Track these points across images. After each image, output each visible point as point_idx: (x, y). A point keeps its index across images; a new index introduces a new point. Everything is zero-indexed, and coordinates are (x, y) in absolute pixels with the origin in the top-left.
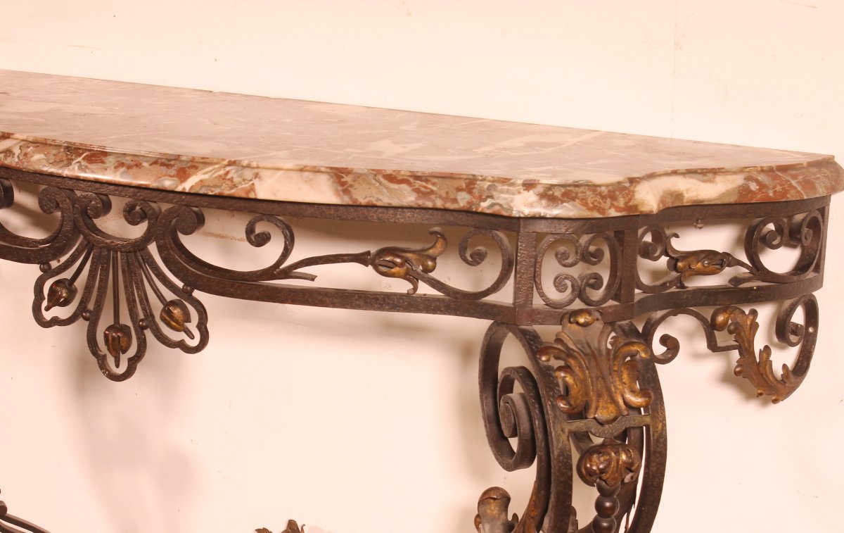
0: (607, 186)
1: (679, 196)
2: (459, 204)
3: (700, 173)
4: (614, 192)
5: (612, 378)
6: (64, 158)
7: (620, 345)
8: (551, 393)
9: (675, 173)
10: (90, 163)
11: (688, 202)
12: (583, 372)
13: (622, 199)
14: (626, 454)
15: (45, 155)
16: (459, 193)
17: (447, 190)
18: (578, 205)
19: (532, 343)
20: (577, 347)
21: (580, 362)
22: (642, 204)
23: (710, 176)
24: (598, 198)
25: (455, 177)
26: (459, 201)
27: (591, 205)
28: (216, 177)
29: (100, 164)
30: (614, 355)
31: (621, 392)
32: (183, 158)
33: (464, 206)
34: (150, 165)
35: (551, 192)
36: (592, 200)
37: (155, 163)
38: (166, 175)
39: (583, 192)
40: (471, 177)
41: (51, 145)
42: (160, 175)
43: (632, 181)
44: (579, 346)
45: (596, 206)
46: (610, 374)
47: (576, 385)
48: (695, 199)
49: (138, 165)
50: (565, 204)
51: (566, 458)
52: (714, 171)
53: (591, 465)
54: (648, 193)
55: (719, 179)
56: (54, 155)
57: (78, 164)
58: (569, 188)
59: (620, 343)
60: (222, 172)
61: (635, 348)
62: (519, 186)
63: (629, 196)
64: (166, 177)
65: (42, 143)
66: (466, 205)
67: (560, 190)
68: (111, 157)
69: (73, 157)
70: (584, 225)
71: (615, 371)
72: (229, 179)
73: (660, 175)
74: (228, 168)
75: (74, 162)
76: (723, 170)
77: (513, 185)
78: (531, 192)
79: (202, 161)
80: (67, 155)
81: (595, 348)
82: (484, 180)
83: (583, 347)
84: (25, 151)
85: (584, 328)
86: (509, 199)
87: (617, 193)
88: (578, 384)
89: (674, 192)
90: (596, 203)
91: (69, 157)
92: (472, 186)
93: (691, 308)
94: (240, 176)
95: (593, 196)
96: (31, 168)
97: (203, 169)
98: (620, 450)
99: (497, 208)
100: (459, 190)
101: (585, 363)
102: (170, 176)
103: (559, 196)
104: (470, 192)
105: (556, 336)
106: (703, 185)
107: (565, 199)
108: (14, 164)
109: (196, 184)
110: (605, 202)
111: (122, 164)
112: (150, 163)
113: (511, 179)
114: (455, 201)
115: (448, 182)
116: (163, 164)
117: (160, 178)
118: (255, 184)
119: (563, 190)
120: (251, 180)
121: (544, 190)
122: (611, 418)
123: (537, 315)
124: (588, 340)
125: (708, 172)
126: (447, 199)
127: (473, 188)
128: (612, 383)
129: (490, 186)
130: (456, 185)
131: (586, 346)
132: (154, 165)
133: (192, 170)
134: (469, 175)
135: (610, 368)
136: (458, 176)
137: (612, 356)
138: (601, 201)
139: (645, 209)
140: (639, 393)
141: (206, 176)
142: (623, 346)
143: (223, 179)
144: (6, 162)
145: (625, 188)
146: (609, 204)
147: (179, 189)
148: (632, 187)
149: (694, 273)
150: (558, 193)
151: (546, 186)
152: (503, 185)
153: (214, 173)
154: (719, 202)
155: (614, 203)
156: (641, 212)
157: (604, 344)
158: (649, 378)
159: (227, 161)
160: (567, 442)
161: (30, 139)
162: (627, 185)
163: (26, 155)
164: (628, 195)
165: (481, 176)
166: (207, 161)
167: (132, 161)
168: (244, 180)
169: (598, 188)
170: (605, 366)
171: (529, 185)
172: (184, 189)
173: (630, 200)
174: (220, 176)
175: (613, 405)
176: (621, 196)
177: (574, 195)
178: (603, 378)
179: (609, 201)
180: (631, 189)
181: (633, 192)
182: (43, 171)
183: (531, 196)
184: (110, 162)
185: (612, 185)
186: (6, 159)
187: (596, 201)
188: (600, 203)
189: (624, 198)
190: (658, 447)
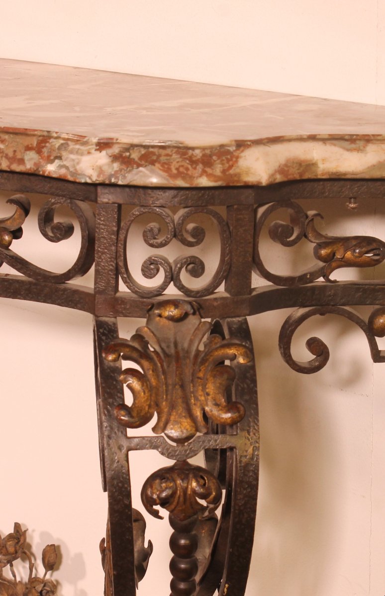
0: (203, 149)
1: (310, 165)
2: (26, 167)
3: (346, 140)
4: (210, 156)
5: (193, 386)
7: (214, 347)
8: (111, 400)
9: (313, 138)
11: (323, 174)
12: (158, 376)
13: (220, 166)
14: (197, 481)
16: (28, 152)
17: (15, 149)
18: (158, 170)
19: (104, 338)
20: (160, 346)
21: (155, 364)
22: (247, 173)
23: (361, 144)
24: (186, 164)
25: (29, 133)
26: (26, 162)
27: (175, 171)
30: (203, 359)
31: (201, 405)
33: (31, 168)
35: (128, 154)
36: (177, 165)
39: (167, 155)
40: (45, 134)
43: (241, 145)
44: (164, 345)
45: (183, 173)
46: (192, 381)
47: (145, 393)
48: (334, 171)
50: (141, 169)
51: (121, 482)
52: (366, 138)
53: (152, 493)
54: (257, 159)
55: (371, 148)
58: (151, 150)
59: (216, 344)
61: (232, 351)
62: (92, 145)
63: (231, 163)
66: (33, 166)
67: (140, 152)
70: (175, 197)
71: (199, 378)
73: (290, 140)
76: (379, 138)
77: (86, 143)
78: (104, 153)
81: (183, 349)
82: (58, 138)
83: (168, 347)
85: (175, 324)
86: (77, 161)
87: (214, 158)
88: (146, 392)
89: (304, 161)
90: (181, 169)
92: (43, 145)
93: (347, 308)
95: (180, 160)
98: (191, 476)
99: (63, 171)
100: (28, 148)
101: (162, 366)
103: (136, 159)
104: (39, 152)
105: (137, 331)
106: (347, 154)
107: (143, 162)
110: (195, 168)
113: (85, 137)
114: (21, 161)
115: (19, 139)
119: (143, 151)
121: (120, 151)
122: (184, 435)
123: (120, 304)
124: (178, 338)
125: (360, 140)
126: (13, 160)
127: (43, 147)
128: (193, 392)
129: (62, 144)
130: (26, 144)
131: (172, 345)
134: (43, 131)
135: (193, 375)
136: (32, 133)
137: (199, 360)
138: (189, 167)
139: (251, 179)
140: (225, 407)
142: (216, 349)
145: (228, 152)
146: (200, 170)
148: (238, 152)
149: (343, 263)
150: (135, 155)
151: (125, 146)
152: (76, 144)
154: (367, 177)
155: (209, 170)
156: (245, 182)
157: (196, 345)
158: (243, 389)
160: (125, 462)
162: (232, 149)
164: (228, 161)
165: (57, 133)
169: (190, 152)
170: (188, 371)
171: (103, 145)
173: (231, 167)
175: (189, 420)
176: (219, 161)
177: (155, 158)
178: (182, 386)
179: (200, 167)
180: (236, 154)
181: (237, 157)
183: (102, 158)
185: (211, 148)
187: (182, 166)
188: (187, 169)
189: (223, 164)
190: (245, 475)
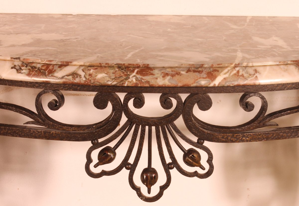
6: (122, 75)
10: (143, 76)
15: (106, 74)
28: (233, 75)
29: (151, 76)
32: (206, 66)
34: (187, 72)
37: (189, 71)
38: (200, 78)
41: (105, 67)
42: (197, 78)
49: (178, 74)
56: (113, 73)
57: (134, 77)
60: (235, 72)
64: (201, 79)
65: (98, 66)
68: (156, 70)
69: (129, 73)
72: (241, 76)
74: (237, 69)
75: (131, 76)
79: (218, 66)
80: (123, 73)
84: (88, 72)
91: (126, 73)
94: (247, 73)
96: (98, 83)
97: (222, 72)
102: (204, 78)
108: (82, 82)
109: (222, 81)
111: (167, 74)
112: (186, 71)
116: (194, 71)
117: (197, 80)
118: (258, 76)
120: (254, 75)
132: (189, 72)
133: (216, 73)
141: (227, 76)
143: (238, 76)
144: (75, 81)
147: (212, 85)
153: (230, 73)
159: (234, 64)
161: (88, 64)
163: (90, 75)
166: (221, 66)
167: (172, 71)
168: (250, 75)
172: (215, 85)
174: (235, 74)
182: (109, 84)
184: (158, 74)
186: (75, 79)
